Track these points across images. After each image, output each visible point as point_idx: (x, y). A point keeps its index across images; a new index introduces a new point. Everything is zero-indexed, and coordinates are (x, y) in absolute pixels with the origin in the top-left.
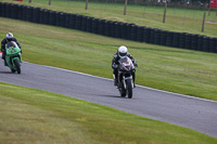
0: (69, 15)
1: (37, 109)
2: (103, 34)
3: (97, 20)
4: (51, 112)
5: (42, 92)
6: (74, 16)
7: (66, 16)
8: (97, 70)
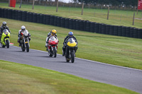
0: (46, 16)
3: (64, 19)
4: (34, 79)
6: (49, 16)
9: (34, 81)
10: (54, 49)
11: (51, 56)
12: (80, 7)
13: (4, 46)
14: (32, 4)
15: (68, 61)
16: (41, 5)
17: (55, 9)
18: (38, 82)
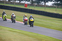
0: (40, 11)
1: (31, 38)
2: (50, 16)
3: (48, 12)
4: (35, 39)
5: (32, 33)
6: (42, 11)
7: (39, 11)
8: (48, 27)
9: (35, 40)
10: (26, 22)
11: (25, 25)
12: (55, 7)
13: (4, 20)
14: (34, 6)
15: (31, 26)
16: (38, 6)
17: (44, 8)
18: (37, 40)
